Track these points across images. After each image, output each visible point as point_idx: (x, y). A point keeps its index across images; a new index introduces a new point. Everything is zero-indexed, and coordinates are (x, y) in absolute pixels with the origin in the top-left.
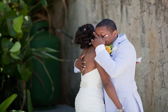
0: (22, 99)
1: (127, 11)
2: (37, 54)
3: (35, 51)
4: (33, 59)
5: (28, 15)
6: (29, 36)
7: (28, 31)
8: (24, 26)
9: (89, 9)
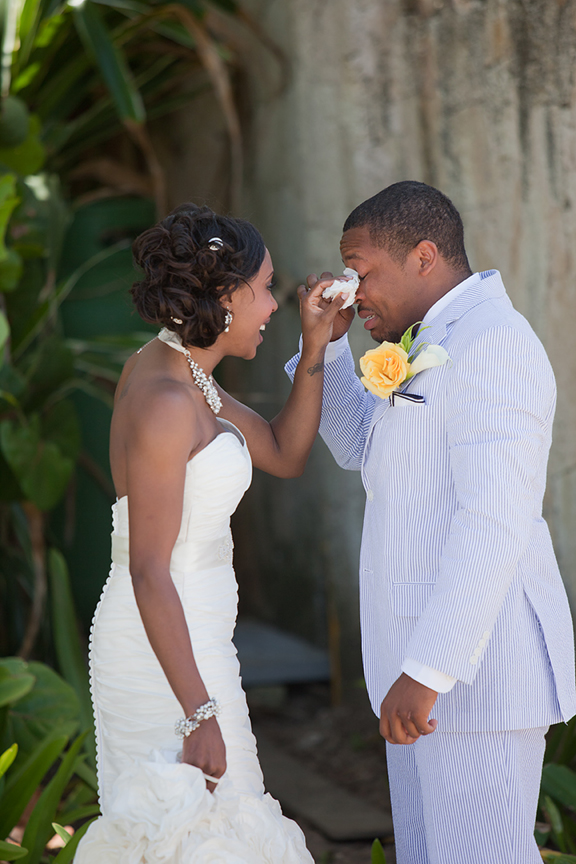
0: (28, 601)
1: (550, 137)
2: (95, 370)
3: (85, 354)
4: (76, 396)
5: (46, 168)
6: (51, 278)
7: (47, 253)
8: (27, 228)
9: (359, 131)
